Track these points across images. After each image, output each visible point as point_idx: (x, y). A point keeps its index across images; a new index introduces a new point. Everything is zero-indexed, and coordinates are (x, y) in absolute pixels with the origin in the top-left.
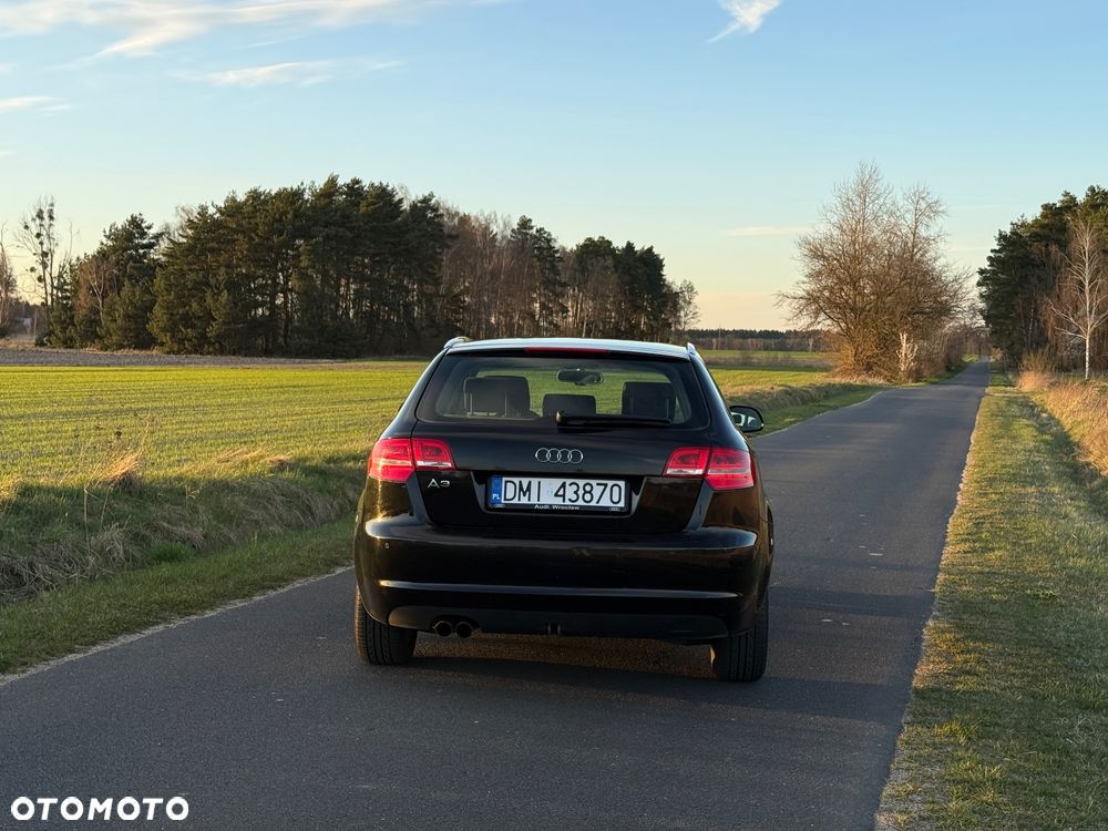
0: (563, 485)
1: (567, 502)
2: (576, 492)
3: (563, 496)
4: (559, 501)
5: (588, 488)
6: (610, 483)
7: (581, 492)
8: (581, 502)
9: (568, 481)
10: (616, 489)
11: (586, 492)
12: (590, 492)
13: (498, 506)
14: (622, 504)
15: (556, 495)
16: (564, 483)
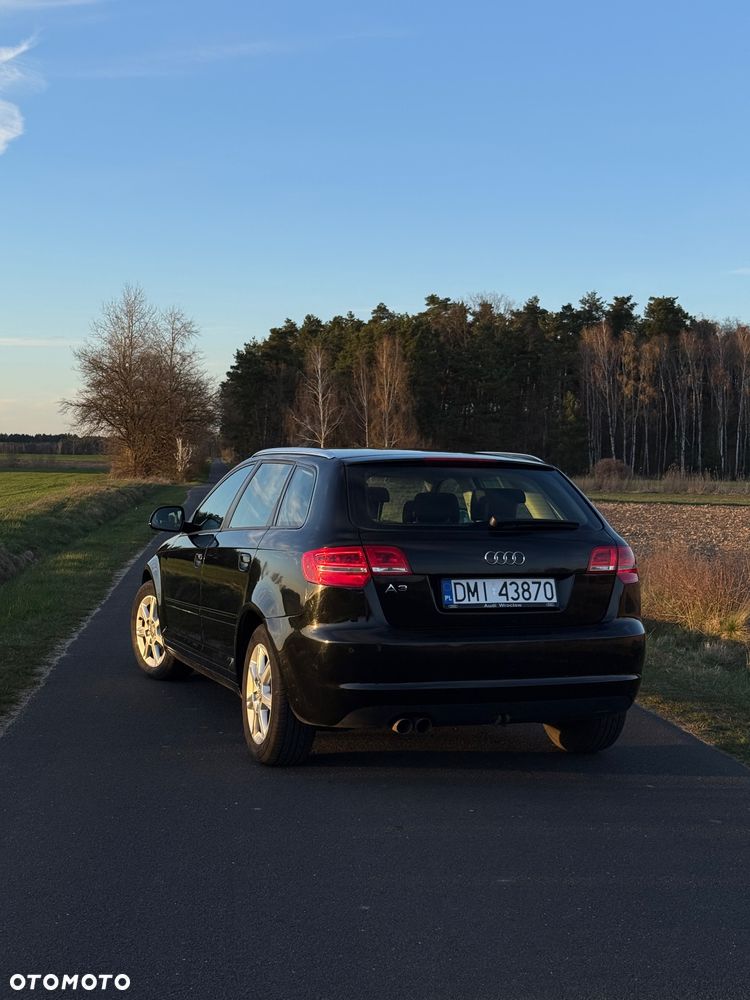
0: (505, 585)
1: (511, 601)
2: (516, 591)
3: (506, 595)
4: (503, 600)
5: (526, 587)
6: (543, 581)
7: (520, 591)
8: (521, 600)
9: (509, 581)
10: (548, 586)
11: (524, 591)
12: (528, 590)
13: (452, 607)
14: (555, 600)
15: (500, 594)
16: (505, 583)
